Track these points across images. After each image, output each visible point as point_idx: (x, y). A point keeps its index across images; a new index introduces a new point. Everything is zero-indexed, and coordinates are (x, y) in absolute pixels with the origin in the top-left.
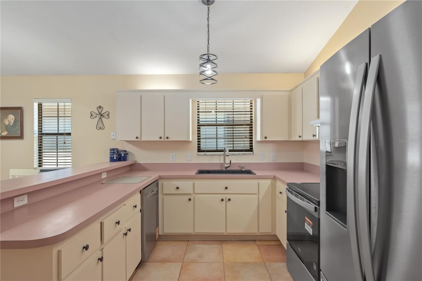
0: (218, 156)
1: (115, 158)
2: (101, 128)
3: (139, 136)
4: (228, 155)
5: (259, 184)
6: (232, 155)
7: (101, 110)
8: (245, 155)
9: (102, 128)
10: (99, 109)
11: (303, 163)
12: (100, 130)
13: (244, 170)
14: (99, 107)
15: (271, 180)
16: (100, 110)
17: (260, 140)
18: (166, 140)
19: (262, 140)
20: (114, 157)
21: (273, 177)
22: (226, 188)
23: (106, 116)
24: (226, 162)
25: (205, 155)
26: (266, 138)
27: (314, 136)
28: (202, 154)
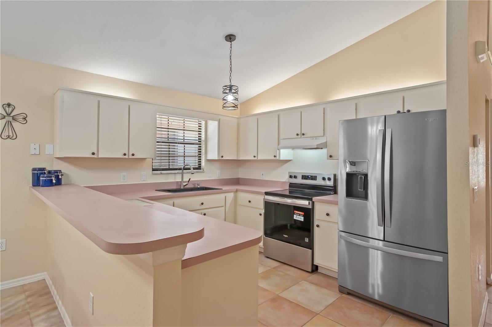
0: (174, 174)
1: (54, 181)
2: (10, 137)
3: (96, 152)
4: (193, 173)
5: (225, 197)
6: (187, 173)
7: (11, 109)
8: (198, 172)
9: (12, 137)
10: (7, 109)
11: (239, 178)
12: (9, 140)
13: (199, 187)
14: (8, 105)
15: (233, 193)
16: (9, 110)
17: (217, 159)
18: (131, 157)
19: (218, 159)
20: (52, 180)
21: (235, 191)
22: (202, 204)
23: (22, 120)
24: (184, 180)
25: (161, 174)
26: (222, 157)
27: (275, 156)
28: (159, 173)
